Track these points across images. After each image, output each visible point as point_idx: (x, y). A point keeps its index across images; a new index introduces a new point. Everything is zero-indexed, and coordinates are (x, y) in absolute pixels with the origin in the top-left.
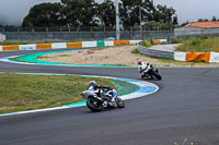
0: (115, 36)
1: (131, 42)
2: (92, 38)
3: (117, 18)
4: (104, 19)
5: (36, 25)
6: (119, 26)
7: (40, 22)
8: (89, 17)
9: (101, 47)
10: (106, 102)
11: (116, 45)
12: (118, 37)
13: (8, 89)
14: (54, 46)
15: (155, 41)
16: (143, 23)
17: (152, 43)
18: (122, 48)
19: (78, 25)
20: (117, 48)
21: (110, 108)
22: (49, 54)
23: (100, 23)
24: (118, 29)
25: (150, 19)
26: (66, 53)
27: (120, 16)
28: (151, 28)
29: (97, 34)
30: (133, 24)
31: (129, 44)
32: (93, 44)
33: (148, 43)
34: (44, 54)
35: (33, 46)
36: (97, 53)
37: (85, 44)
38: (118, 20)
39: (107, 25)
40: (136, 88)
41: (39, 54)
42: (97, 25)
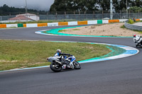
0: (109, 17)
1: (120, 20)
2: (95, 18)
3: (111, 4)
4: (102, 6)
5: (58, 10)
6: (112, 10)
7: (61, 8)
8: (93, 4)
9: (100, 24)
10: (65, 65)
11: (110, 22)
12: (111, 18)
13: (41, 51)
14: (70, 23)
15: (137, 20)
16: (128, 8)
17: (135, 21)
18: (114, 25)
19: (85, 10)
20: (111, 25)
21: (67, 69)
22: (66, 29)
23: (99, 8)
24: (111, 12)
25: (133, 5)
26: (77, 28)
27: (113, 3)
28: (134, 11)
29: (97, 15)
30: (121, 9)
31: (119, 22)
32: (95, 22)
33: (132, 21)
34: (63, 29)
35: (57, 24)
36: (98, 28)
37: (90, 22)
38: (111, 6)
39: (104, 9)
40: (123, 51)
41: (60, 29)
42: (97, 10)
